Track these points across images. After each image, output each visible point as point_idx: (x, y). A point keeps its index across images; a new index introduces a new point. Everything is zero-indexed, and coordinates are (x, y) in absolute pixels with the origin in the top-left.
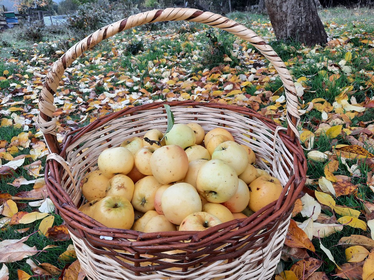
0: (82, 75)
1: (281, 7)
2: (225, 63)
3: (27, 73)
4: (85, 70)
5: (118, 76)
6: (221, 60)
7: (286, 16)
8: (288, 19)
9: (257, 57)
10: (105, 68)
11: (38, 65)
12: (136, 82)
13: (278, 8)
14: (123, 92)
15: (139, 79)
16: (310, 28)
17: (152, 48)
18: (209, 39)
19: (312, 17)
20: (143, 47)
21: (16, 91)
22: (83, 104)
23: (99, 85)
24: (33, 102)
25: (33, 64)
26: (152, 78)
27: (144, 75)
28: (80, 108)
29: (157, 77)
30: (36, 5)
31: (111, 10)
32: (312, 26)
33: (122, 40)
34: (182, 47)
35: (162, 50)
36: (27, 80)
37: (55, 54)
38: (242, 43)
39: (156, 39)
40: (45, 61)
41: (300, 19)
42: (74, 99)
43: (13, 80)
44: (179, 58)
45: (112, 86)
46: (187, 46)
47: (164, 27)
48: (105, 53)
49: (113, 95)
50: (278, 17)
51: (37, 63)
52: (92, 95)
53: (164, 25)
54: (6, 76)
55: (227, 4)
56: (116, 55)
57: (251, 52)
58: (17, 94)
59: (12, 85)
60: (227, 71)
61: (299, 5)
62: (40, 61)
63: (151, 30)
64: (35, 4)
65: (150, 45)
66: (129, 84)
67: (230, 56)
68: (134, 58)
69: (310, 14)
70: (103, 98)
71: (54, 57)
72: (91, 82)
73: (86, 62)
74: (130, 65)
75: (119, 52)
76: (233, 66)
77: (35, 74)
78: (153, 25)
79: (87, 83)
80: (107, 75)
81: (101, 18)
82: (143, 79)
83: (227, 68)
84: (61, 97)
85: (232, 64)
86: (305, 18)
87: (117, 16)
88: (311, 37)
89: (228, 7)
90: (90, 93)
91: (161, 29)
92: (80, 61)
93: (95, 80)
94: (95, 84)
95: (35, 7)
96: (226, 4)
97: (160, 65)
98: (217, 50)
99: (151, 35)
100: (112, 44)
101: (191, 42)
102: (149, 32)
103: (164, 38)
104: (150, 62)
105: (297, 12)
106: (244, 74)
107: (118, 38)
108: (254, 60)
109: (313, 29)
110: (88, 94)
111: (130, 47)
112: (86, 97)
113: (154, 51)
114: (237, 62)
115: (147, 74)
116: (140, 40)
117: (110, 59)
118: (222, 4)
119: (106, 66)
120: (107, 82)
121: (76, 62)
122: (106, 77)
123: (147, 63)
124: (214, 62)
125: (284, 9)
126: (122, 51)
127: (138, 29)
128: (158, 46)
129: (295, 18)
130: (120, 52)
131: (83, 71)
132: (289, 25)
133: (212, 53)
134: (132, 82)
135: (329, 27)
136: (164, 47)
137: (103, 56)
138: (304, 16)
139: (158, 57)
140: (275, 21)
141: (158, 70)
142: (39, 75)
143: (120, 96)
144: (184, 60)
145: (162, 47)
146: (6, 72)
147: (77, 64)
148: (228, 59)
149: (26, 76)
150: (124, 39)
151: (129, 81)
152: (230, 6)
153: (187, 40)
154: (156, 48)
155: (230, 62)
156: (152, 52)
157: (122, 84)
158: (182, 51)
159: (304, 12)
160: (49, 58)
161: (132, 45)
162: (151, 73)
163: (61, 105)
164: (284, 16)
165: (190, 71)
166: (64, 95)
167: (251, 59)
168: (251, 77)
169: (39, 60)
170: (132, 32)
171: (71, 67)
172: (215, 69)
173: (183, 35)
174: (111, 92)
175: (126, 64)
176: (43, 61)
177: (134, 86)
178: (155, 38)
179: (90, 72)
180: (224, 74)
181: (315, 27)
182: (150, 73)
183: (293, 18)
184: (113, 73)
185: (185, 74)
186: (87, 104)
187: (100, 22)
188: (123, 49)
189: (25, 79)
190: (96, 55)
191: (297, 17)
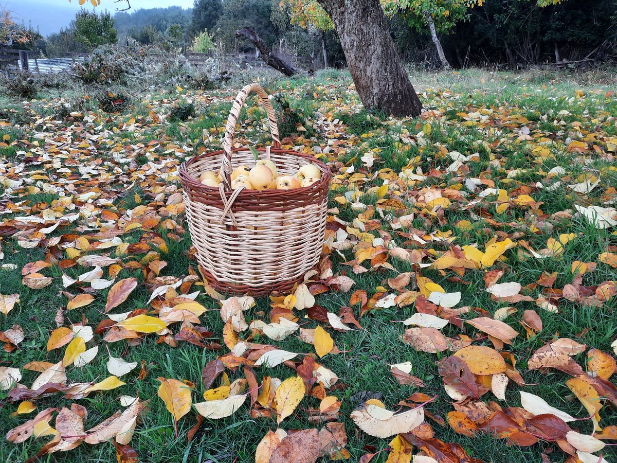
0: (114, 145)
1: (365, 71)
2: (298, 133)
3: (36, 139)
4: (116, 138)
5: (163, 145)
6: (294, 129)
7: (371, 82)
8: (374, 84)
9: (345, 130)
10: (143, 137)
11: (47, 130)
12: (188, 153)
13: (362, 72)
14: (172, 162)
15: (192, 149)
16: (399, 97)
17: (207, 113)
18: (279, 105)
19: (402, 84)
20: (194, 111)
21: (28, 160)
22: (124, 174)
23: (140, 155)
24: (58, 171)
25: (39, 128)
26: (208, 149)
27: (198, 145)
28: (121, 178)
29: (214, 147)
30: (11, 40)
31: (143, 56)
32: (402, 95)
33: (162, 102)
34: (248, 114)
35: (221, 116)
36: (39, 148)
37: (70, 116)
38: (328, 111)
39: (212, 102)
40: (56, 126)
41: (387, 86)
42: (110, 170)
43: (19, 147)
44: (243, 127)
45: (157, 157)
46: (255, 112)
47: (224, 86)
48: (140, 117)
49: (160, 166)
50: (363, 82)
51: (45, 128)
52: (133, 166)
53: (224, 82)
54: (7, 142)
55: (321, 56)
56: (155, 121)
57: (338, 123)
58: (31, 163)
59: (19, 153)
60: (300, 142)
61: (385, 69)
62: (48, 125)
63: (204, 90)
64: (9, 39)
65: (204, 109)
66: (178, 154)
67: (304, 125)
68: (183, 125)
69: (398, 80)
70: (147, 169)
71: (67, 120)
72: (129, 152)
73: (115, 128)
74: (179, 133)
75: (160, 117)
76: (308, 137)
77: (47, 140)
78: (207, 82)
79: (122, 153)
80: (149, 145)
81: (127, 68)
82: (197, 149)
83: (300, 139)
84: (93, 166)
85: (307, 134)
86: (393, 84)
87: (152, 66)
88: (401, 107)
89: (322, 60)
90: (129, 163)
91: (219, 88)
92: (105, 126)
93: (133, 150)
94: (134, 154)
95: (10, 43)
96: (319, 56)
97: (218, 134)
98: (289, 118)
99: (205, 96)
100: (148, 106)
101: (260, 108)
102: (201, 92)
103: (224, 100)
104: (205, 131)
105: (383, 78)
106: (319, 146)
107: (157, 98)
108: (340, 133)
109: (402, 98)
110: (128, 164)
111: (176, 111)
112: (126, 167)
113: (211, 117)
114: (312, 132)
115: (201, 144)
116: (190, 101)
117: (148, 126)
118: (313, 54)
119: (144, 134)
120: (150, 152)
121: (100, 127)
122: (147, 146)
123: (201, 131)
124: (285, 131)
125: (369, 74)
126: (165, 116)
127: (186, 86)
128: (215, 111)
129: (381, 85)
130: (162, 117)
131: (113, 139)
132: (375, 91)
133: (283, 121)
134: (183, 153)
135: (442, 96)
136: (224, 112)
137: (137, 121)
138: (392, 83)
139: (215, 124)
140: (360, 87)
141: (215, 140)
142: (53, 142)
143: (168, 167)
144: (250, 129)
145: (221, 112)
146: (6, 137)
147: (102, 131)
148: (302, 128)
149: (36, 143)
150: (165, 101)
151: (180, 152)
152: (325, 58)
153: (256, 105)
154: (213, 114)
155: (304, 132)
156: (207, 118)
157: (171, 154)
158: (248, 118)
159: (391, 79)
160: (61, 122)
161: (179, 109)
162: (207, 143)
163: (96, 175)
164: (369, 81)
165: (257, 142)
166: (97, 165)
167: (337, 132)
168: (327, 149)
169: (46, 123)
170: (177, 91)
171: (95, 134)
172: (286, 140)
173: (251, 97)
174: (156, 162)
175: (173, 133)
176: (53, 126)
177: (186, 156)
178: (210, 100)
179: (124, 141)
180: (296, 145)
181: (405, 95)
182: (205, 142)
183: (379, 84)
184: (157, 142)
185: (251, 144)
186: (129, 175)
187: (126, 74)
188: (166, 113)
189: (35, 147)
190: (128, 119)
191: (382, 83)
